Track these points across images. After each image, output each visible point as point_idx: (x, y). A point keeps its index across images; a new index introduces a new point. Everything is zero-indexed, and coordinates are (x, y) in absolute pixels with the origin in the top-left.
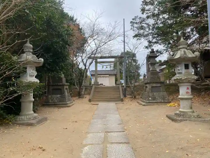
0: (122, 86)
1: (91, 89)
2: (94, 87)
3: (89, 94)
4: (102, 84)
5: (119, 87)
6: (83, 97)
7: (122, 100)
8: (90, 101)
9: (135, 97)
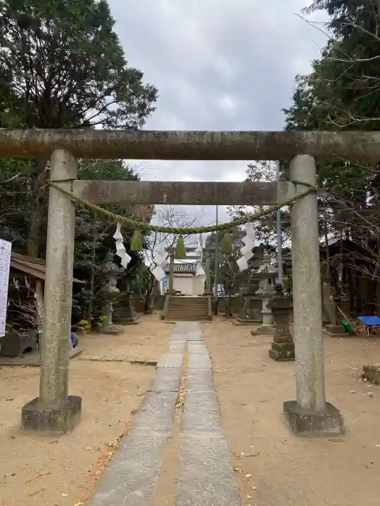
0: (212, 298)
1: (165, 300)
2: (168, 297)
3: (161, 308)
4: (179, 292)
5: (207, 299)
6: (152, 313)
7: (210, 319)
8: (163, 318)
9: (231, 315)
